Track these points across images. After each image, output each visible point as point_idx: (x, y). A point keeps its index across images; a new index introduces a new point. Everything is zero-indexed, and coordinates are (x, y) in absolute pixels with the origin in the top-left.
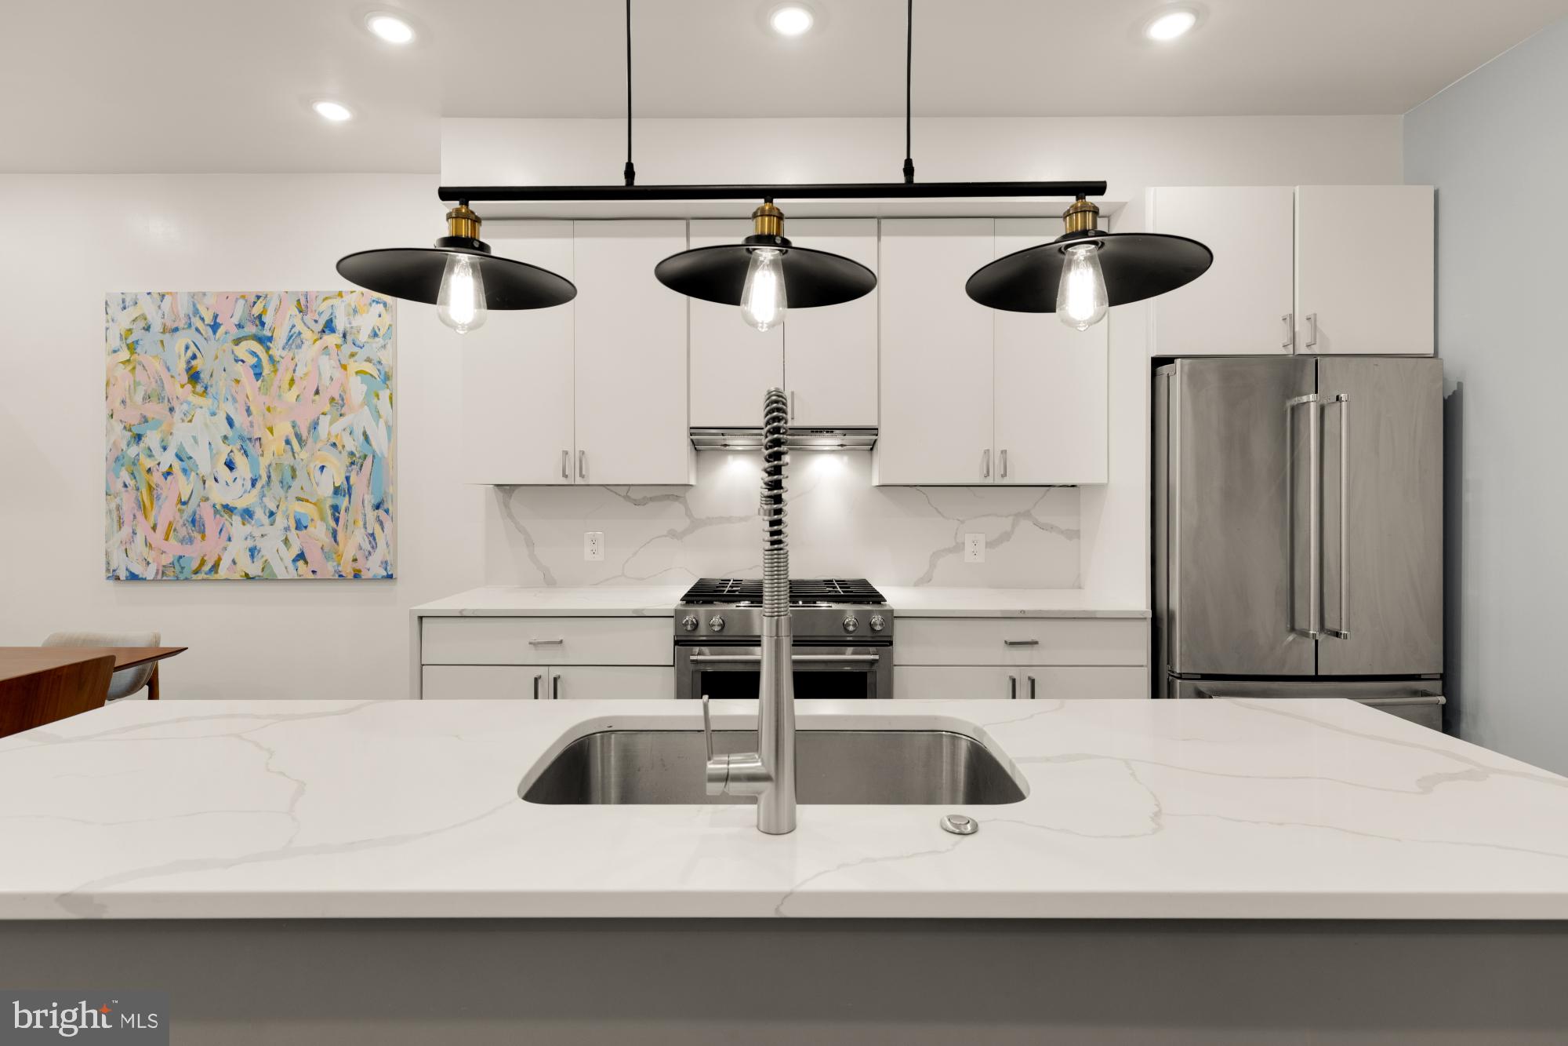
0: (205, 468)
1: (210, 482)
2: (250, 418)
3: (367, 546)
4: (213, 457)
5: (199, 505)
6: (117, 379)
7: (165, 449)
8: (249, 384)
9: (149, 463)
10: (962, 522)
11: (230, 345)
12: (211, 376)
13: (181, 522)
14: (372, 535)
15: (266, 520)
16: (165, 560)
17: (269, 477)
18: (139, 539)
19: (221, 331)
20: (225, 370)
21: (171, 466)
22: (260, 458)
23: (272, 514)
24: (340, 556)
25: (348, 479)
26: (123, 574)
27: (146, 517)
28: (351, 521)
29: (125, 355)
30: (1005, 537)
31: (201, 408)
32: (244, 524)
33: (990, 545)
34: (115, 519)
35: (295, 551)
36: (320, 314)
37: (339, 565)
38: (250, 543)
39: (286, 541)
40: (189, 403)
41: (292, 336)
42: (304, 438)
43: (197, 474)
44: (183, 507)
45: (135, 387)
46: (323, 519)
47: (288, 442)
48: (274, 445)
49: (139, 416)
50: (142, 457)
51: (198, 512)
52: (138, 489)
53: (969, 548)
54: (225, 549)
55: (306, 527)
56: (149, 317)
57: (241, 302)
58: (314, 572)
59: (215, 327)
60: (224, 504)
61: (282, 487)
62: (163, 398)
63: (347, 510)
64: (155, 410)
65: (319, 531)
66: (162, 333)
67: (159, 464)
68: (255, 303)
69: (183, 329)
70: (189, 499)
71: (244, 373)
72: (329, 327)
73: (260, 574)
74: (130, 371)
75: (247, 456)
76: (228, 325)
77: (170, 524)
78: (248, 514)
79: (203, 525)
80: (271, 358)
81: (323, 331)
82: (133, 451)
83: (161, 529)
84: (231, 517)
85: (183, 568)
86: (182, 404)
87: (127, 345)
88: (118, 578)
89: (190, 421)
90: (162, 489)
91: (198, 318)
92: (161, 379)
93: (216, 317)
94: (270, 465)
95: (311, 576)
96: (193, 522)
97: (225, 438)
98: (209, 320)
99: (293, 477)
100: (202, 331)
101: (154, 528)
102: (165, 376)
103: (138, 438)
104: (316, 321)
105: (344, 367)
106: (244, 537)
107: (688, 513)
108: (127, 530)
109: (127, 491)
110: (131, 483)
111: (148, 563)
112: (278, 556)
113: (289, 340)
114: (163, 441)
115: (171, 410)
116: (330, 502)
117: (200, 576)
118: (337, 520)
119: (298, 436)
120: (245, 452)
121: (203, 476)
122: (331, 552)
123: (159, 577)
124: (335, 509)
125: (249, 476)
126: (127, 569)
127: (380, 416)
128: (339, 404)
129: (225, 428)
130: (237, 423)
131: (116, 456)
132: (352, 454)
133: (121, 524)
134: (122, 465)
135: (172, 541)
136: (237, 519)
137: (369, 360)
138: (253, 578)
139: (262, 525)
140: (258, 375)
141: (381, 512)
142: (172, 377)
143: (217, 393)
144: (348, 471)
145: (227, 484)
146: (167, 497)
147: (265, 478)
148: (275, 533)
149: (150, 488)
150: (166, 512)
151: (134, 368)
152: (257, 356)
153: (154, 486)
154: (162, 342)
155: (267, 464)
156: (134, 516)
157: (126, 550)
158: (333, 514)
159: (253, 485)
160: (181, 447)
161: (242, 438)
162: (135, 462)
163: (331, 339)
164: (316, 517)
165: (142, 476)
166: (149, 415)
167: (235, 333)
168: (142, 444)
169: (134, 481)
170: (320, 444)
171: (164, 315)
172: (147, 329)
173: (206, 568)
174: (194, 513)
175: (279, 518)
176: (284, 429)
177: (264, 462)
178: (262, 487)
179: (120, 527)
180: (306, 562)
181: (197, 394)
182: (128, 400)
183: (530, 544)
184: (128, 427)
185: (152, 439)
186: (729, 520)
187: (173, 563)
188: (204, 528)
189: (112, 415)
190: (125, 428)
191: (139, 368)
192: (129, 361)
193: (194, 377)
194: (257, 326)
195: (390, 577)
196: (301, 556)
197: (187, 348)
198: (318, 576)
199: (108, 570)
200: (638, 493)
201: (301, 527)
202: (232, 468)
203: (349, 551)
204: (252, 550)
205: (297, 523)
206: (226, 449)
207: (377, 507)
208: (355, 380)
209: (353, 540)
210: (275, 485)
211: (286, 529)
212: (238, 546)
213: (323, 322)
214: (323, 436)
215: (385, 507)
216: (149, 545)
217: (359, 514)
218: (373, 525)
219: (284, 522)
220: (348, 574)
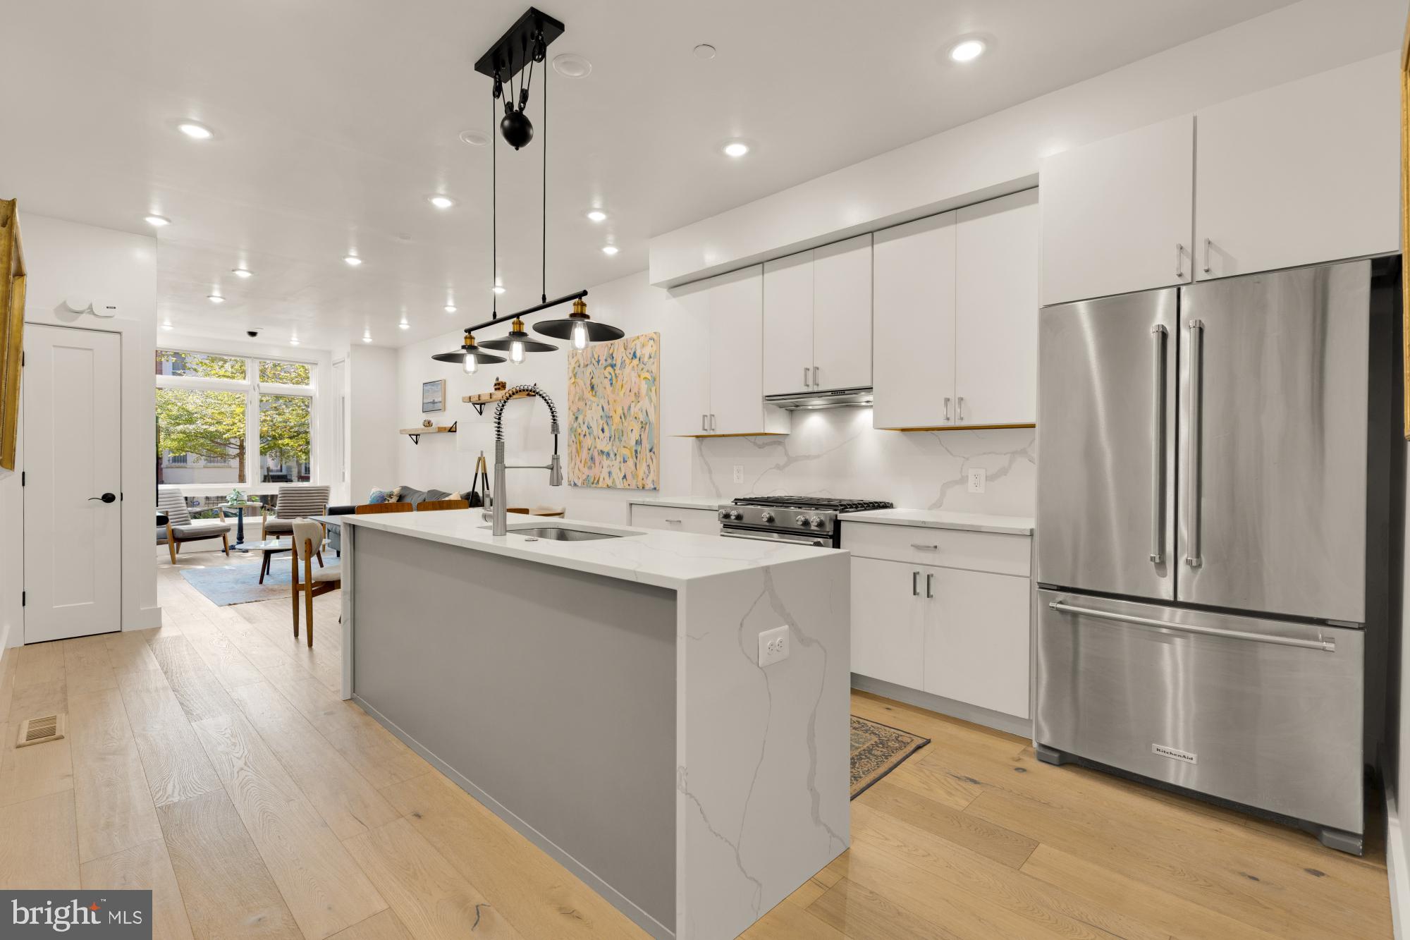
0: (595, 433)
1: (597, 439)
2: (609, 406)
3: (647, 472)
4: (598, 426)
5: (594, 450)
7: (584, 423)
8: (609, 389)
9: (580, 431)
10: (968, 459)
11: (603, 371)
12: (597, 386)
13: (589, 459)
14: (649, 466)
15: (614, 458)
16: (584, 477)
17: (615, 436)
18: (577, 467)
19: (600, 364)
20: (601, 383)
21: (586, 431)
22: (612, 426)
23: (616, 455)
24: (638, 477)
25: (640, 435)
27: (579, 457)
28: (642, 458)
29: (573, 380)
30: (1004, 472)
31: (594, 402)
32: (607, 460)
33: (990, 478)
34: (571, 457)
35: (623, 474)
36: (631, 349)
37: (637, 481)
38: (609, 470)
39: (620, 469)
40: (591, 400)
41: (622, 363)
42: (626, 415)
43: (593, 435)
44: (589, 451)
45: (576, 395)
46: (632, 457)
47: (621, 418)
48: (616, 419)
49: (577, 409)
50: (578, 428)
52: (577, 443)
53: (971, 480)
54: (601, 472)
56: (580, 361)
57: (607, 348)
58: (629, 485)
59: (598, 362)
60: (601, 449)
61: (619, 441)
62: (584, 399)
63: (640, 452)
65: (631, 463)
66: (583, 367)
67: (582, 431)
68: (610, 348)
69: (590, 365)
70: (591, 447)
71: (607, 382)
72: (635, 355)
73: (612, 485)
74: (575, 387)
75: (608, 425)
76: (602, 360)
77: (586, 460)
78: (608, 455)
79: (595, 460)
80: (616, 374)
81: (632, 358)
82: (575, 425)
83: (583, 462)
84: (603, 456)
85: (589, 481)
86: (589, 401)
88: (572, 485)
89: (591, 409)
90: (583, 443)
91: (594, 359)
93: (599, 357)
94: (615, 430)
96: (592, 458)
97: (602, 417)
99: (622, 436)
101: (581, 462)
102: (584, 389)
103: (577, 418)
104: (630, 353)
105: (639, 376)
106: (607, 466)
107: (786, 454)
108: (574, 462)
109: (574, 444)
110: (574, 440)
111: (580, 479)
112: (617, 476)
113: (621, 365)
114: (583, 420)
115: (586, 404)
116: (634, 449)
117: (594, 485)
118: (637, 458)
119: (624, 414)
120: (607, 423)
121: (595, 436)
122: (635, 476)
123: (583, 485)
124: (636, 451)
125: (608, 435)
126: (574, 481)
127: (652, 401)
128: (638, 396)
129: (601, 413)
130: (605, 409)
131: (571, 428)
132: (642, 422)
133: (572, 460)
134: (573, 432)
135: (586, 468)
136: (605, 457)
137: (648, 371)
138: (610, 487)
139: (613, 460)
140: (611, 384)
141: (652, 453)
142: (586, 388)
143: (599, 395)
144: (641, 432)
145: (602, 440)
146: (585, 447)
147: (613, 436)
148: (616, 463)
149: (580, 443)
150: (585, 454)
152: (611, 375)
153: (581, 441)
154: (583, 372)
156: (576, 456)
157: (574, 472)
158: (635, 455)
159: (610, 440)
160: (589, 423)
161: (606, 416)
162: (576, 430)
163: (636, 362)
164: (630, 456)
165: (577, 436)
166: (580, 407)
167: (605, 364)
168: (578, 422)
170: (631, 418)
172: (580, 366)
173: (596, 481)
174: (592, 454)
175: (618, 456)
176: (620, 411)
177: (613, 428)
178: (613, 441)
180: (627, 480)
181: (593, 396)
182: (574, 401)
183: (710, 472)
185: (580, 420)
186: (808, 457)
187: (587, 479)
188: (595, 462)
189: (570, 409)
190: (573, 414)
191: (577, 386)
194: (611, 359)
195: (655, 489)
196: (625, 477)
197: (590, 373)
198: (631, 487)
200: (760, 440)
201: (625, 461)
202: (603, 432)
203: (641, 474)
204: (610, 473)
205: (624, 459)
206: (601, 422)
207: (651, 451)
208: (643, 382)
209: (642, 468)
210: (617, 440)
211: (620, 462)
212: (605, 471)
213: (632, 353)
214: (632, 413)
215: (653, 450)
216: (579, 470)
217: (645, 454)
218: (649, 460)
219: (619, 459)
220: (641, 486)
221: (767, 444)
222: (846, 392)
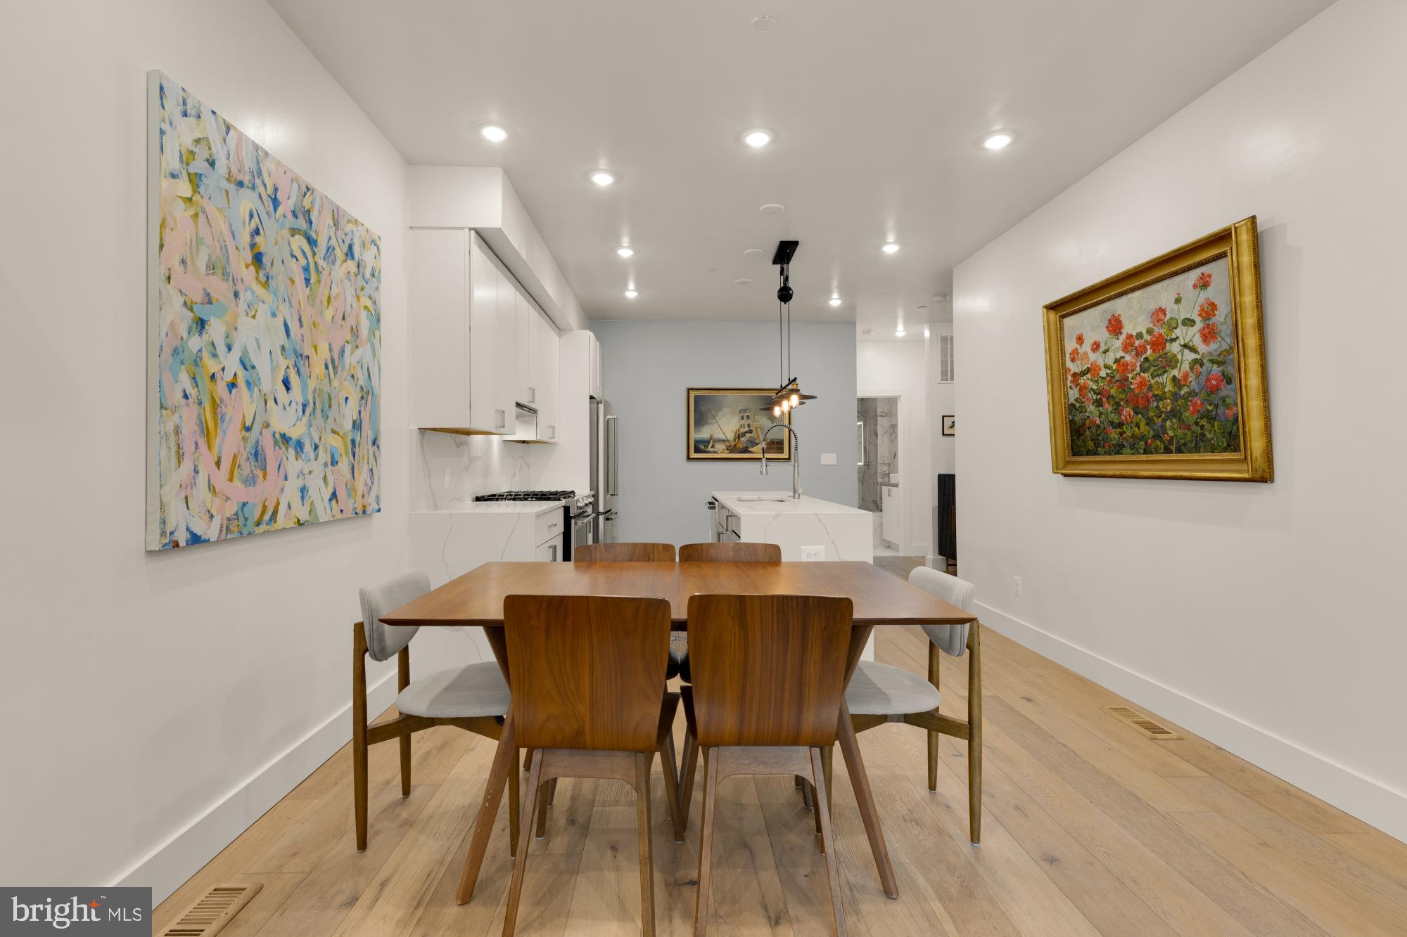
0: (266, 386)
1: (271, 403)
2: (302, 331)
3: (369, 482)
4: (274, 369)
5: (261, 433)
6: (175, 221)
7: (230, 349)
8: (301, 291)
9: (212, 366)
11: (286, 233)
12: (272, 264)
13: (245, 457)
14: (371, 470)
15: (312, 454)
16: (231, 509)
17: (314, 404)
18: (202, 480)
19: (280, 210)
20: (283, 263)
21: (235, 375)
22: (308, 379)
23: (316, 447)
24: (356, 492)
25: (360, 412)
26: (182, 538)
27: (209, 447)
28: (361, 456)
29: (185, 189)
31: (263, 302)
32: (297, 459)
34: (174, 449)
35: (331, 490)
36: (346, 234)
37: (355, 502)
38: (300, 483)
39: (325, 478)
40: (253, 292)
41: (329, 248)
42: (336, 364)
43: (260, 390)
44: (247, 434)
45: (197, 245)
46: (347, 454)
47: (327, 367)
48: (318, 369)
49: (202, 292)
50: (206, 355)
51: (260, 443)
52: (200, 403)
54: (282, 490)
55: (337, 462)
56: (213, 148)
57: (295, 186)
58: (342, 511)
60: (282, 433)
61: (323, 416)
62: (228, 275)
63: (359, 444)
64: (219, 289)
65: (344, 466)
66: (227, 179)
67: (223, 369)
68: (305, 194)
69: (248, 188)
70: (253, 423)
71: (296, 269)
72: (350, 253)
73: (308, 518)
74: (191, 216)
75: (299, 376)
76: (286, 207)
77: (235, 457)
78: (299, 446)
79: (265, 460)
80: (316, 263)
81: (347, 255)
82: (195, 343)
83: (226, 464)
84: (287, 449)
85: (246, 519)
86: (246, 291)
87: (189, 174)
88: (176, 545)
89: (254, 317)
90: (226, 406)
91: (261, 182)
92: (226, 246)
93: (276, 190)
94: (315, 390)
95: (339, 516)
96: (256, 454)
97: (283, 348)
98: (270, 190)
99: (330, 407)
100: (264, 201)
101: (218, 464)
102: (231, 245)
103: (201, 324)
104: (343, 241)
105: (358, 297)
106: (296, 476)
107: (469, 454)
108: (187, 465)
109: (187, 405)
110: (192, 392)
111: (212, 517)
112: (319, 494)
113: (328, 251)
114: (227, 337)
115: (236, 294)
116: (350, 437)
117: (263, 527)
118: (354, 456)
119: (332, 361)
120: (298, 370)
121: (265, 394)
122: (351, 491)
123: (223, 536)
124: (353, 442)
125: (300, 400)
126: (188, 529)
127: (375, 355)
128: (355, 331)
129: (283, 337)
130: (292, 333)
131: (175, 346)
133: (180, 457)
134: (182, 363)
135: (237, 482)
136: (291, 451)
137: (370, 297)
138: (303, 524)
139: (310, 460)
140: (307, 281)
141: (375, 447)
142: (237, 248)
143: (276, 289)
144: (360, 406)
145: (285, 408)
146: (231, 419)
147: (311, 405)
148: (317, 467)
149: (215, 405)
150: (230, 442)
151: (196, 215)
152: (307, 258)
153: (218, 401)
154: (227, 192)
155: (313, 388)
156: (196, 444)
157: (186, 498)
158: (352, 450)
159: (304, 412)
160: (245, 351)
161: (295, 352)
162: (197, 361)
163: (351, 266)
164: (343, 452)
165: (204, 381)
166: (214, 295)
167: (290, 220)
168: (205, 336)
169: (196, 389)
171: (229, 154)
172: (212, 164)
173: (267, 517)
174: (257, 442)
175: (321, 450)
176: (324, 353)
177: (312, 384)
178: (310, 415)
179: (179, 462)
180: (337, 501)
181: (260, 282)
182: (189, 261)
183: (429, 476)
184: (189, 303)
185: (216, 330)
187: (237, 514)
188: (266, 463)
189: (169, 278)
190: (185, 303)
191: (202, 217)
192: (190, 200)
193: (258, 259)
194: (306, 222)
195: (379, 511)
196: (334, 496)
197: (251, 216)
198: (345, 516)
199: (163, 534)
201: (334, 463)
202: (288, 389)
203: (360, 488)
204: (303, 490)
205: (332, 457)
206: (283, 363)
207: (374, 443)
208: (364, 314)
209: (363, 475)
211: (326, 465)
212: (294, 485)
213: (347, 244)
214: (347, 366)
215: (377, 443)
216: (212, 489)
217: (365, 449)
218: (372, 460)
219: (324, 457)
220: (360, 511)
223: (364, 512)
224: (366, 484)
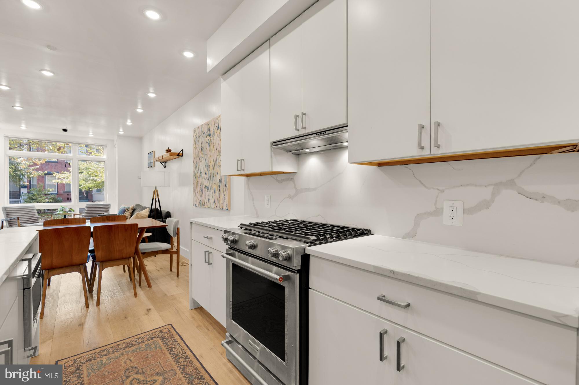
0: (203, 176)
1: (204, 179)
2: (208, 160)
4: (204, 171)
7: (199, 170)
8: (208, 150)
10: (442, 191)
11: (206, 138)
14: (224, 195)
15: (210, 190)
17: (211, 177)
18: (196, 195)
21: (200, 175)
24: (220, 202)
27: (197, 189)
28: (221, 190)
30: (485, 205)
31: (203, 158)
33: (468, 211)
34: (194, 190)
35: (214, 200)
36: (217, 124)
37: (220, 205)
39: (213, 197)
41: (213, 132)
44: (201, 186)
46: (218, 190)
47: (213, 166)
48: (211, 167)
50: (197, 173)
53: (447, 212)
54: (205, 198)
56: (197, 134)
58: (216, 207)
59: (204, 134)
60: (205, 185)
62: (199, 156)
65: (217, 193)
68: (209, 124)
69: (201, 136)
70: (201, 184)
71: (207, 145)
76: (206, 132)
78: (208, 188)
79: (203, 192)
80: (211, 140)
81: (217, 129)
82: (196, 171)
83: (199, 192)
85: (201, 204)
87: (195, 143)
88: (194, 206)
89: (201, 162)
91: (202, 132)
93: (204, 130)
97: (205, 166)
99: (214, 177)
103: (196, 168)
106: (208, 195)
107: (295, 188)
110: (195, 180)
111: (197, 202)
112: (212, 201)
113: (213, 134)
115: (199, 159)
116: (218, 185)
117: (203, 206)
119: (214, 164)
120: (208, 170)
122: (219, 201)
123: (198, 206)
124: (219, 186)
125: (208, 177)
129: (205, 164)
134: (195, 175)
135: (200, 196)
136: (207, 190)
138: (209, 208)
139: (210, 192)
140: (209, 146)
142: (199, 150)
145: (206, 180)
148: (211, 194)
149: (197, 182)
151: (196, 149)
152: (209, 140)
154: (198, 140)
157: (195, 198)
159: (209, 180)
160: (201, 170)
161: (207, 165)
163: (219, 131)
165: (196, 178)
166: (197, 161)
167: (207, 134)
170: (217, 166)
172: (197, 137)
173: (203, 204)
174: (202, 188)
175: (212, 189)
176: (212, 162)
177: (210, 172)
179: (194, 192)
180: (215, 204)
181: (202, 154)
182: (195, 158)
183: (253, 200)
186: (308, 190)
189: (194, 162)
193: (202, 149)
194: (209, 131)
195: (227, 209)
196: (215, 202)
197: (201, 141)
199: (193, 203)
200: (280, 177)
201: (215, 192)
202: (206, 175)
203: (221, 201)
204: (209, 199)
206: (205, 169)
207: (225, 186)
209: (222, 197)
210: (211, 179)
211: (213, 193)
212: (207, 198)
213: (217, 126)
214: (217, 163)
215: (226, 185)
217: (223, 188)
218: (225, 192)
219: (212, 191)
220: (221, 207)
221: (284, 180)
222: (327, 132)
223: (222, 209)
224: (223, 200)
